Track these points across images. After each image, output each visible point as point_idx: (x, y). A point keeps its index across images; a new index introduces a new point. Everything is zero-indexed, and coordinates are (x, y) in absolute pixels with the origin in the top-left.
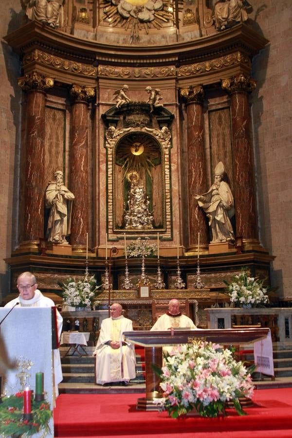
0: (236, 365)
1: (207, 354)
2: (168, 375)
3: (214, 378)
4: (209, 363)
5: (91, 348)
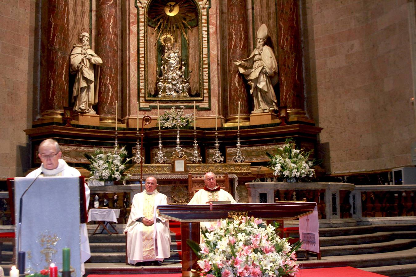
0: (279, 241)
1: (249, 229)
2: (207, 252)
3: (256, 255)
4: (251, 239)
5: (121, 226)
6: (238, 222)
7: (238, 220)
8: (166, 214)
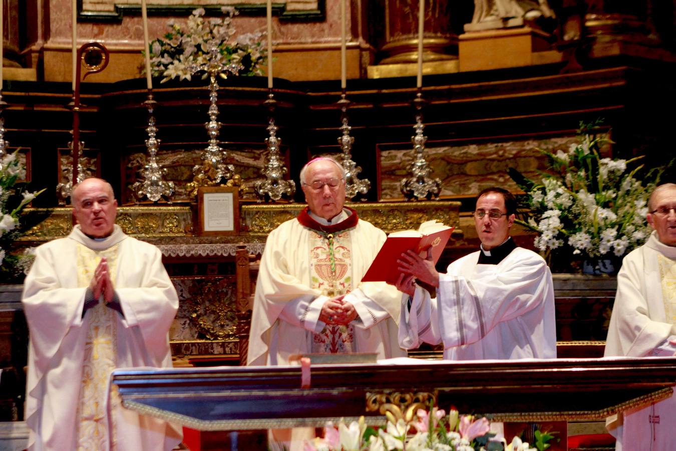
5: (6, 428)
6: (402, 430)
7: (401, 421)
8: (145, 402)
